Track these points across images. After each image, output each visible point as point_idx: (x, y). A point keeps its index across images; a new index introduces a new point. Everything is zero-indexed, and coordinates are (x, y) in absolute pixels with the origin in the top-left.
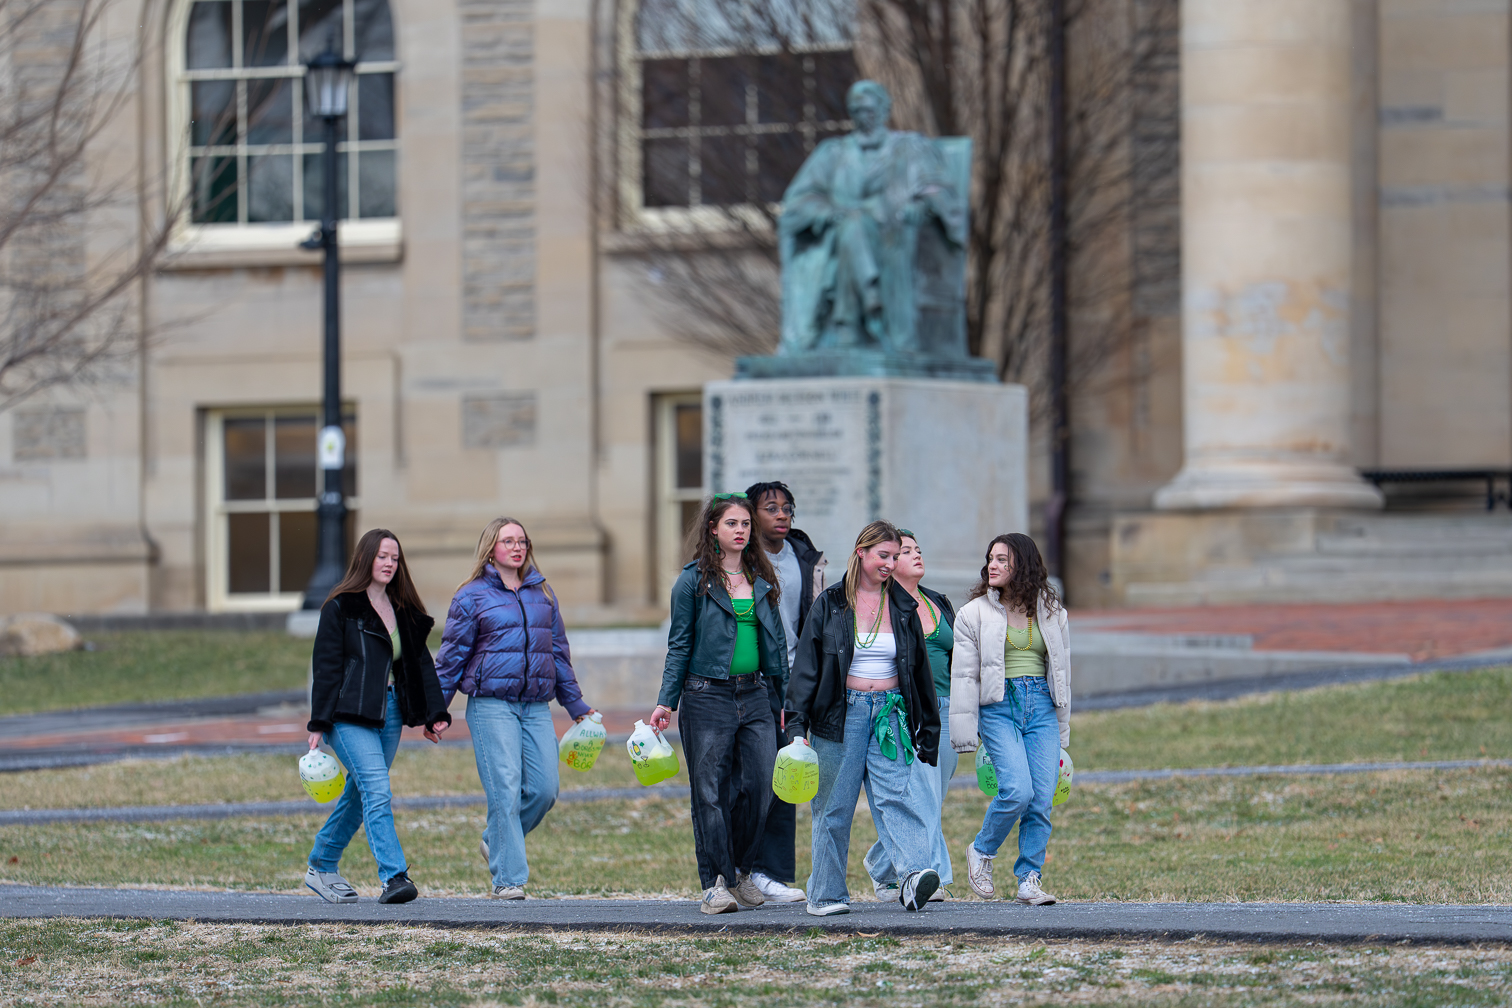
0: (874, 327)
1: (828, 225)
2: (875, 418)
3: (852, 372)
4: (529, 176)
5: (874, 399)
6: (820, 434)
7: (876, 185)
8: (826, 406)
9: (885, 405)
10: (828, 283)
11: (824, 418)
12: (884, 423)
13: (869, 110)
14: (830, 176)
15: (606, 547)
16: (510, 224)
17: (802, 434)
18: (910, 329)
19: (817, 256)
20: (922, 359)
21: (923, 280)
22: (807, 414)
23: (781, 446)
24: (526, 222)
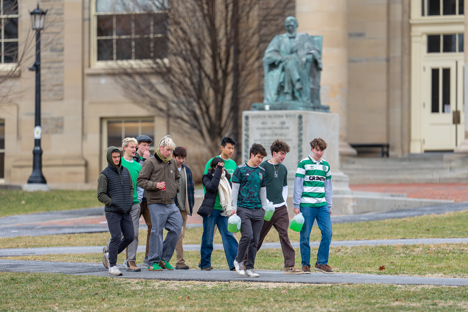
0: (297, 94)
1: (280, 62)
2: (300, 123)
3: (292, 109)
4: (62, 50)
5: (300, 117)
6: (282, 128)
7: (295, 49)
8: (284, 119)
9: (304, 119)
10: (281, 80)
11: (283, 123)
12: (304, 125)
13: (292, 26)
14: (279, 46)
15: (86, 165)
16: (56, 65)
17: (276, 128)
18: (309, 95)
19: (277, 72)
20: (312, 105)
21: (311, 80)
22: (277, 122)
23: (269, 132)
24: (61, 65)
